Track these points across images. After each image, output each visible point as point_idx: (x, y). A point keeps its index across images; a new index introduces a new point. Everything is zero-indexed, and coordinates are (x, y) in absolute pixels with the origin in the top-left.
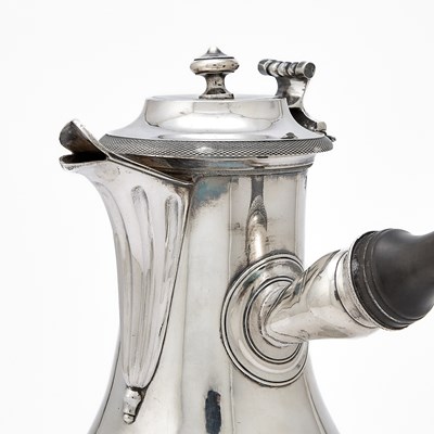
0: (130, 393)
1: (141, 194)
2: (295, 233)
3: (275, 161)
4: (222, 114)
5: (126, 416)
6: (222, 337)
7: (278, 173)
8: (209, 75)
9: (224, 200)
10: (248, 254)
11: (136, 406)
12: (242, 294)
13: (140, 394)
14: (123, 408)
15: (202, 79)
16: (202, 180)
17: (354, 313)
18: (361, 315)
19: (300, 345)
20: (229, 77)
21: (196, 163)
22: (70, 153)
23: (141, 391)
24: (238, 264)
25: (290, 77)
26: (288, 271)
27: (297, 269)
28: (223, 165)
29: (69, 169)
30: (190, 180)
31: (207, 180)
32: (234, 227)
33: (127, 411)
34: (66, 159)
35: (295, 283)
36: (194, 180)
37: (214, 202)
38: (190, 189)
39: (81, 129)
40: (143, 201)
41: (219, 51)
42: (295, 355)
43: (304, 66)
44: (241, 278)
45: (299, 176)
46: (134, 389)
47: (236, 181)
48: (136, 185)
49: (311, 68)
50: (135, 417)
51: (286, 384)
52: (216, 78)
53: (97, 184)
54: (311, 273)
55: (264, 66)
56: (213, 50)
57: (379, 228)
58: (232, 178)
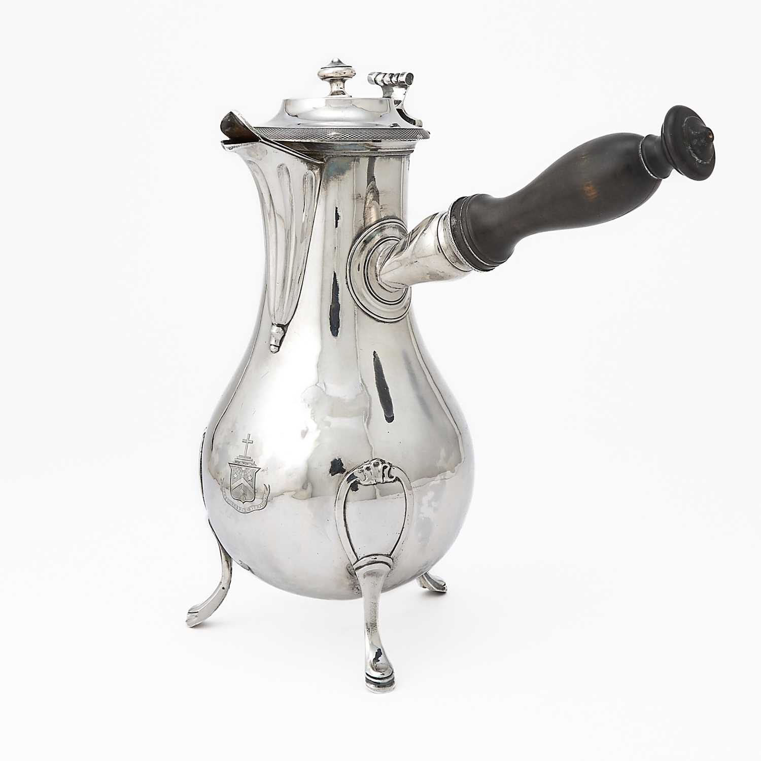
0: (275, 329)
1: (284, 171)
2: (400, 203)
3: (387, 145)
4: (346, 108)
5: (272, 347)
6: (347, 283)
7: (389, 155)
8: (332, 80)
9: (348, 175)
10: (365, 218)
11: (280, 339)
12: (363, 250)
13: (283, 329)
14: (270, 340)
15: (326, 83)
16: (331, 160)
17: (453, 259)
18: (458, 260)
19: (407, 289)
20: (348, 82)
21: (328, 146)
22: (228, 139)
23: (284, 327)
24: (359, 226)
25: (394, 85)
26: (397, 233)
27: (403, 231)
28: (348, 147)
29: (229, 148)
30: (322, 160)
31: (335, 160)
32: (357, 197)
33: (273, 342)
34: (225, 142)
35: (402, 242)
36: (325, 160)
37: (341, 177)
38: (321, 167)
39: (239, 117)
40: (286, 176)
41: (339, 62)
42: (402, 299)
43: (405, 76)
44: (362, 236)
45: (404, 159)
46: (279, 325)
47: (358, 160)
48: (280, 163)
49: (410, 77)
50: (279, 347)
51: (396, 321)
52: (339, 82)
53: (249, 162)
54: (414, 235)
55: (373, 77)
56: (336, 60)
57: (469, 194)
58: (356, 158)
